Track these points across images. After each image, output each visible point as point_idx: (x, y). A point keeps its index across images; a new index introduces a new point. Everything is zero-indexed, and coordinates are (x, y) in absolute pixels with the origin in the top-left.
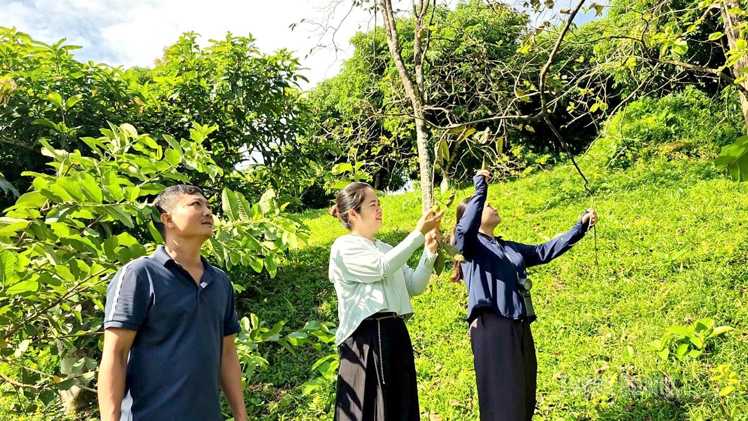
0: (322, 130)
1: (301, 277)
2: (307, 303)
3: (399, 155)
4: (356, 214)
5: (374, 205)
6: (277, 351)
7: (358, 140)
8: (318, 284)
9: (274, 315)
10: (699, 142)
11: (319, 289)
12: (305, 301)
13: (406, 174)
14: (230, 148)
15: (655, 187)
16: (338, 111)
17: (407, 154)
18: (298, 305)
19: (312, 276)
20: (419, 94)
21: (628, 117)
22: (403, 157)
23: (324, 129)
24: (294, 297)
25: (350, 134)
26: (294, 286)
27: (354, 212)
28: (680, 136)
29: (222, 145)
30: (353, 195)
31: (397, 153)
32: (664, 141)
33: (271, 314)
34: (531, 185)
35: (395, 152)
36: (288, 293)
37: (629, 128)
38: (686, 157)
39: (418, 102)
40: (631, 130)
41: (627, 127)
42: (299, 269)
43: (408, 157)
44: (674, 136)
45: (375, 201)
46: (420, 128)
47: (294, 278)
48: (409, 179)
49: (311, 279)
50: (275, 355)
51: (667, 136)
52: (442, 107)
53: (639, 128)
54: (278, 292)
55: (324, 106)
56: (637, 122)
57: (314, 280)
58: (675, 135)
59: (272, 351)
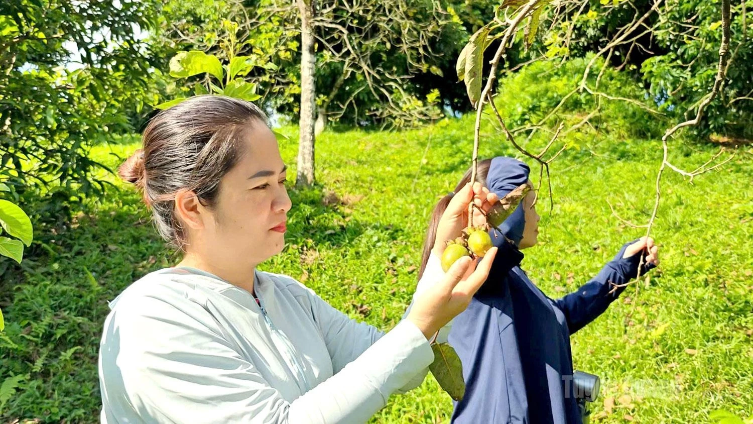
0: (176, 33)
1: (120, 232)
2: (121, 277)
3: (273, 81)
4: (200, 208)
5: (264, 187)
6: (60, 355)
7: (222, 52)
8: (142, 247)
9: (64, 293)
10: (609, 117)
11: (144, 255)
12: (119, 273)
13: (273, 105)
14: (26, 28)
15: (566, 161)
16: (200, 17)
17: (284, 81)
18: (107, 277)
19: (136, 234)
20: (311, 3)
21: (534, 78)
22: (278, 83)
23: (179, 32)
24: (102, 265)
25: (213, 43)
26: (105, 246)
27: (196, 201)
28: (590, 107)
29: (15, 23)
30: (203, 139)
31: (271, 77)
32: (572, 110)
33: (60, 291)
34: (422, 140)
35: (268, 76)
36: (94, 257)
37: (536, 89)
38: (594, 131)
39: (309, 13)
40: (537, 92)
41: (533, 88)
42: (120, 218)
43: (283, 84)
44: (583, 106)
45: (269, 173)
46: (308, 48)
47: (109, 232)
48: (275, 111)
49: (133, 237)
50: (55, 363)
51: (576, 105)
52: (339, 24)
53: (547, 91)
54: (79, 253)
55: (183, 9)
56: (544, 84)
57: (136, 240)
58: (586, 104)
59: (53, 353)
